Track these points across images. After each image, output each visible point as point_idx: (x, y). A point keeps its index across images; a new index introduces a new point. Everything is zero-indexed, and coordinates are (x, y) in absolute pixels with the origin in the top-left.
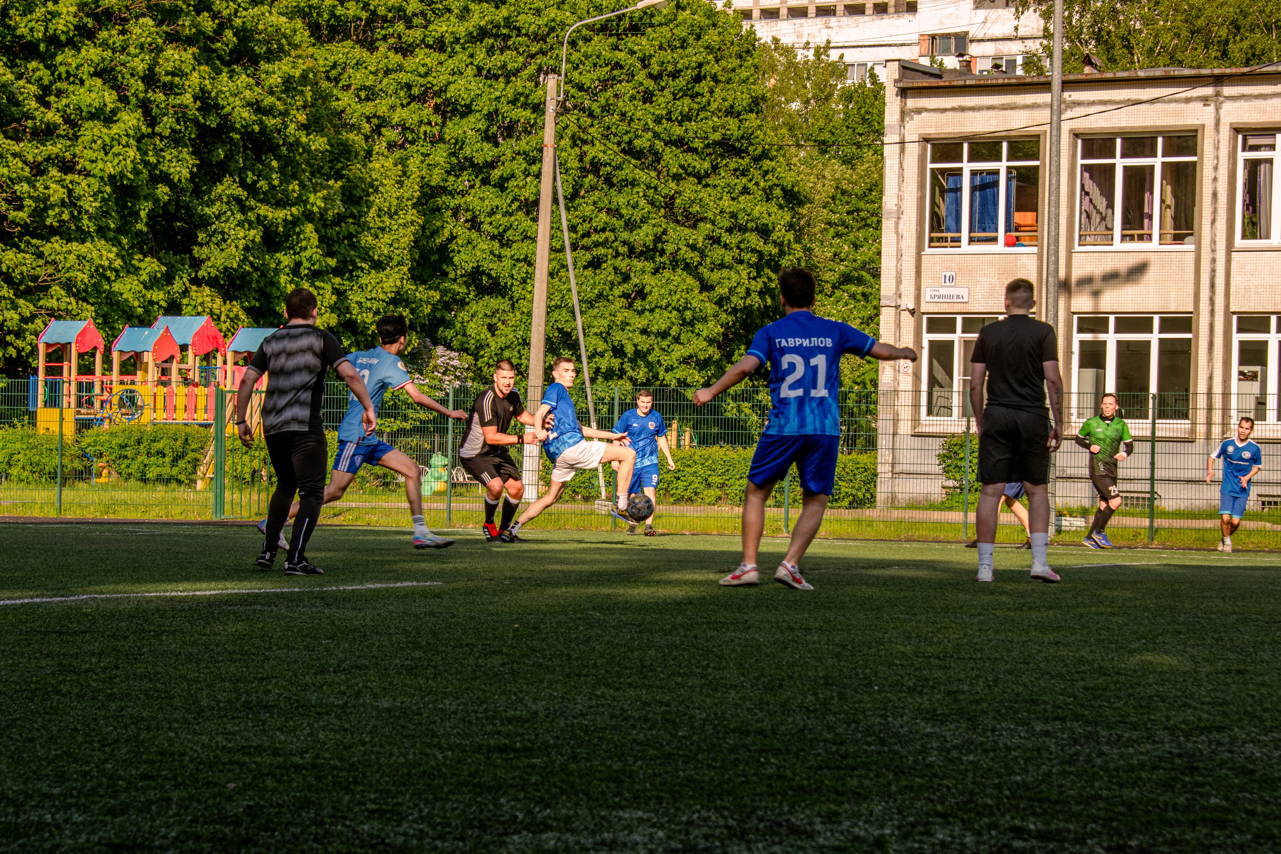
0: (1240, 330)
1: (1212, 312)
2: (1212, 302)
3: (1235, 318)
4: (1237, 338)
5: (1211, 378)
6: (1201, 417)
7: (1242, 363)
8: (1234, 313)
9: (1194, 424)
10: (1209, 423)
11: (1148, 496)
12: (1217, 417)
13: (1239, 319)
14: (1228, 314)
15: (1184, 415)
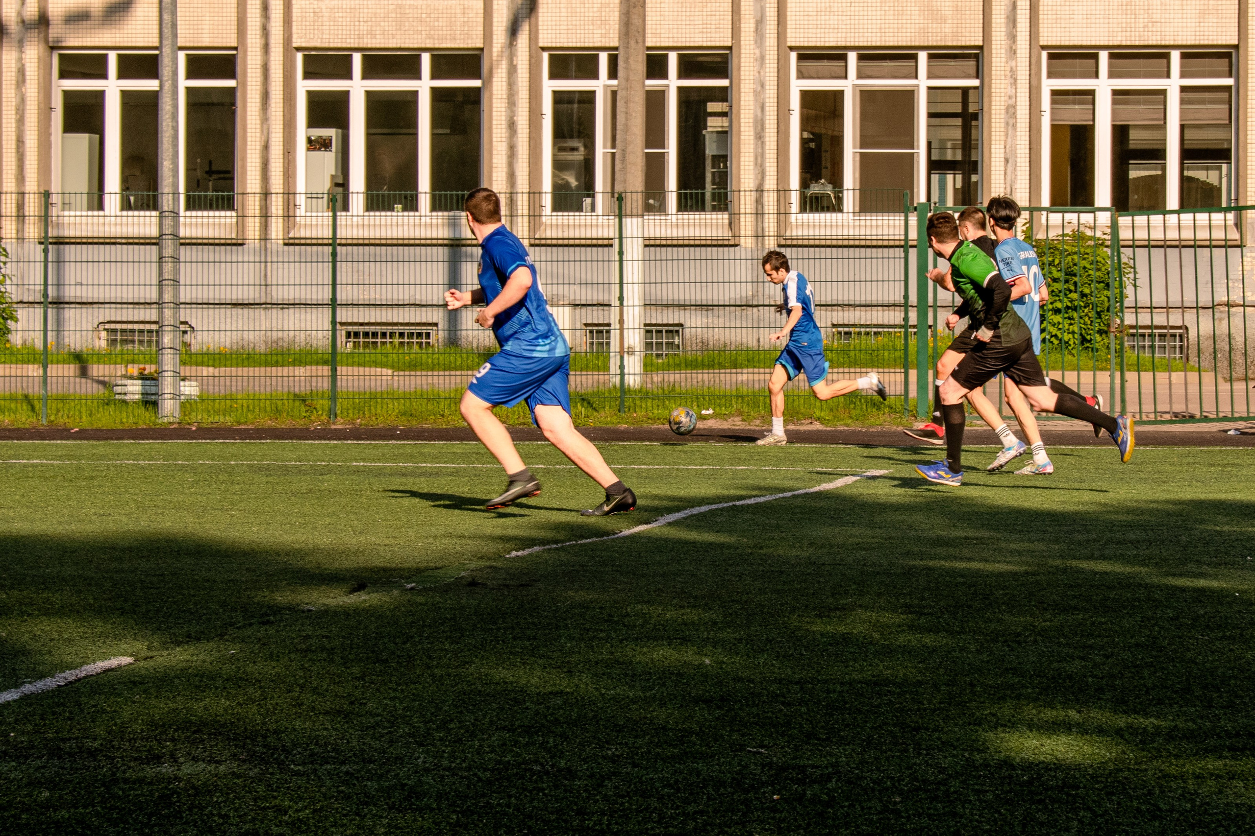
0: (308, 75)
1: (266, 48)
2: (265, 32)
3: (299, 56)
4: (304, 86)
5: (266, 147)
6: (253, 205)
7: (312, 123)
8: (298, 49)
9: (242, 217)
10: (265, 216)
11: (154, 327)
12: (277, 206)
13: (306, 58)
14: (289, 50)
15: (227, 203)
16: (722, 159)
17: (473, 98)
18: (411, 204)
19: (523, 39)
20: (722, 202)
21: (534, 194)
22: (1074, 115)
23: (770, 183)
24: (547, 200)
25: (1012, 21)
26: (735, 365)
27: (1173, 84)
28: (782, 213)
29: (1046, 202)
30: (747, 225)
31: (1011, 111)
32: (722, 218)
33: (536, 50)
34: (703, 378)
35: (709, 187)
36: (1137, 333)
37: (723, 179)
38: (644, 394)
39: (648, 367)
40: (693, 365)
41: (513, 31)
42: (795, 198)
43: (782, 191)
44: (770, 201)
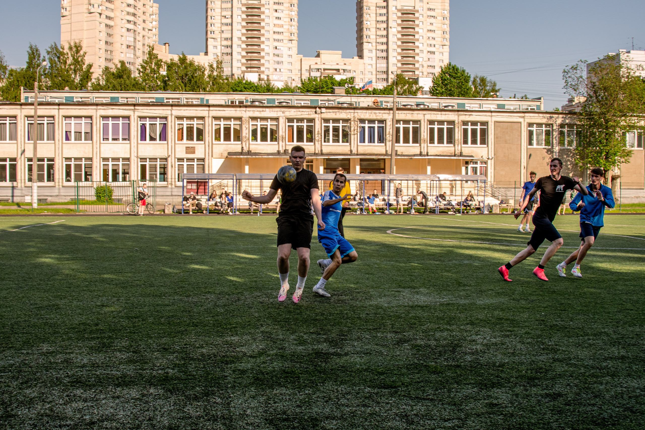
16: (53, 174)
17: (15, 165)
18: (6, 181)
19: (23, 156)
20: (53, 181)
21: (25, 179)
22: (106, 168)
23: (61, 178)
24: (27, 180)
25: (97, 154)
26: (55, 205)
27: (121, 163)
28: (62, 182)
29: (102, 180)
30: (57, 184)
31: (96, 167)
32: (53, 183)
33: (25, 158)
34: (50, 207)
35: (52, 178)
36: (114, 200)
37: (53, 177)
38: (37, 209)
39: (38, 205)
40: (48, 205)
41: (22, 155)
42: (64, 180)
43: (62, 179)
44: (61, 181)
